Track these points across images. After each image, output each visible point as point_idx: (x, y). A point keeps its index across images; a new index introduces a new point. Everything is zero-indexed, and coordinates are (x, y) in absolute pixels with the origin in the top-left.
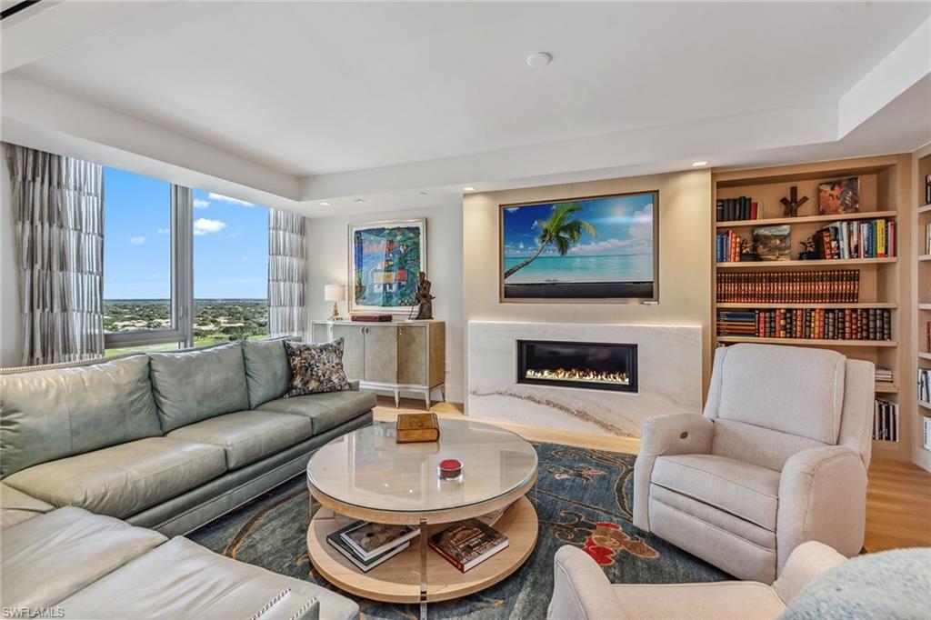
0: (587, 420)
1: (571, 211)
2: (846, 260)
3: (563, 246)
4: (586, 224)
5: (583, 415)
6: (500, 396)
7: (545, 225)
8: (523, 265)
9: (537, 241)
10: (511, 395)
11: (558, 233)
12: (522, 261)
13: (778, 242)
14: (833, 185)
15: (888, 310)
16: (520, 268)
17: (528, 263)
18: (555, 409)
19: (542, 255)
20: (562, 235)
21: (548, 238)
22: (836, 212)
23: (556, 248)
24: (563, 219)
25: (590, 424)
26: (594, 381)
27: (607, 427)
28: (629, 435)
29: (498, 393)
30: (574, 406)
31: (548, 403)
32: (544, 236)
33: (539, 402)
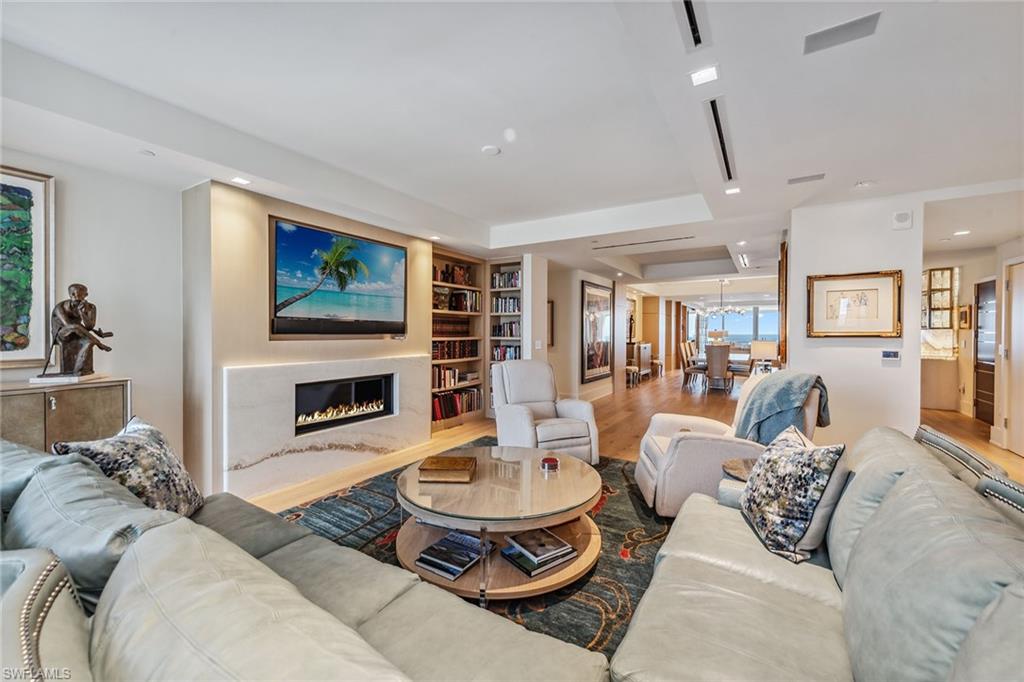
0: (364, 450)
1: (349, 248)
2: (469, 313)
3: (342, 282)
4: (362, 265)
5: (361, 447)
6: (276, 458)
7: (325, 256)
8: (301, 298)
9: (316, 271)
10: (290, 451)
11: (337, 267)
12: (299, 293)
13: (443, 298)
14: (461, 268)
15: (476, 341)
16: (297, 300)
17: (306, 295)
18: (337, 451)
19: (322, 288)
20: (341, 270)
21: (328, 271)
22: (461, 284)
23: (335, 282)
24: (342, 253)
25: (367, 453)
26: (357, 414)
27: (378, 451)
28: (393, 451)
29: (272, 455)
30: (353, 440)
31: (330, 447)
32: (324, 268)
33: (321, 449)
